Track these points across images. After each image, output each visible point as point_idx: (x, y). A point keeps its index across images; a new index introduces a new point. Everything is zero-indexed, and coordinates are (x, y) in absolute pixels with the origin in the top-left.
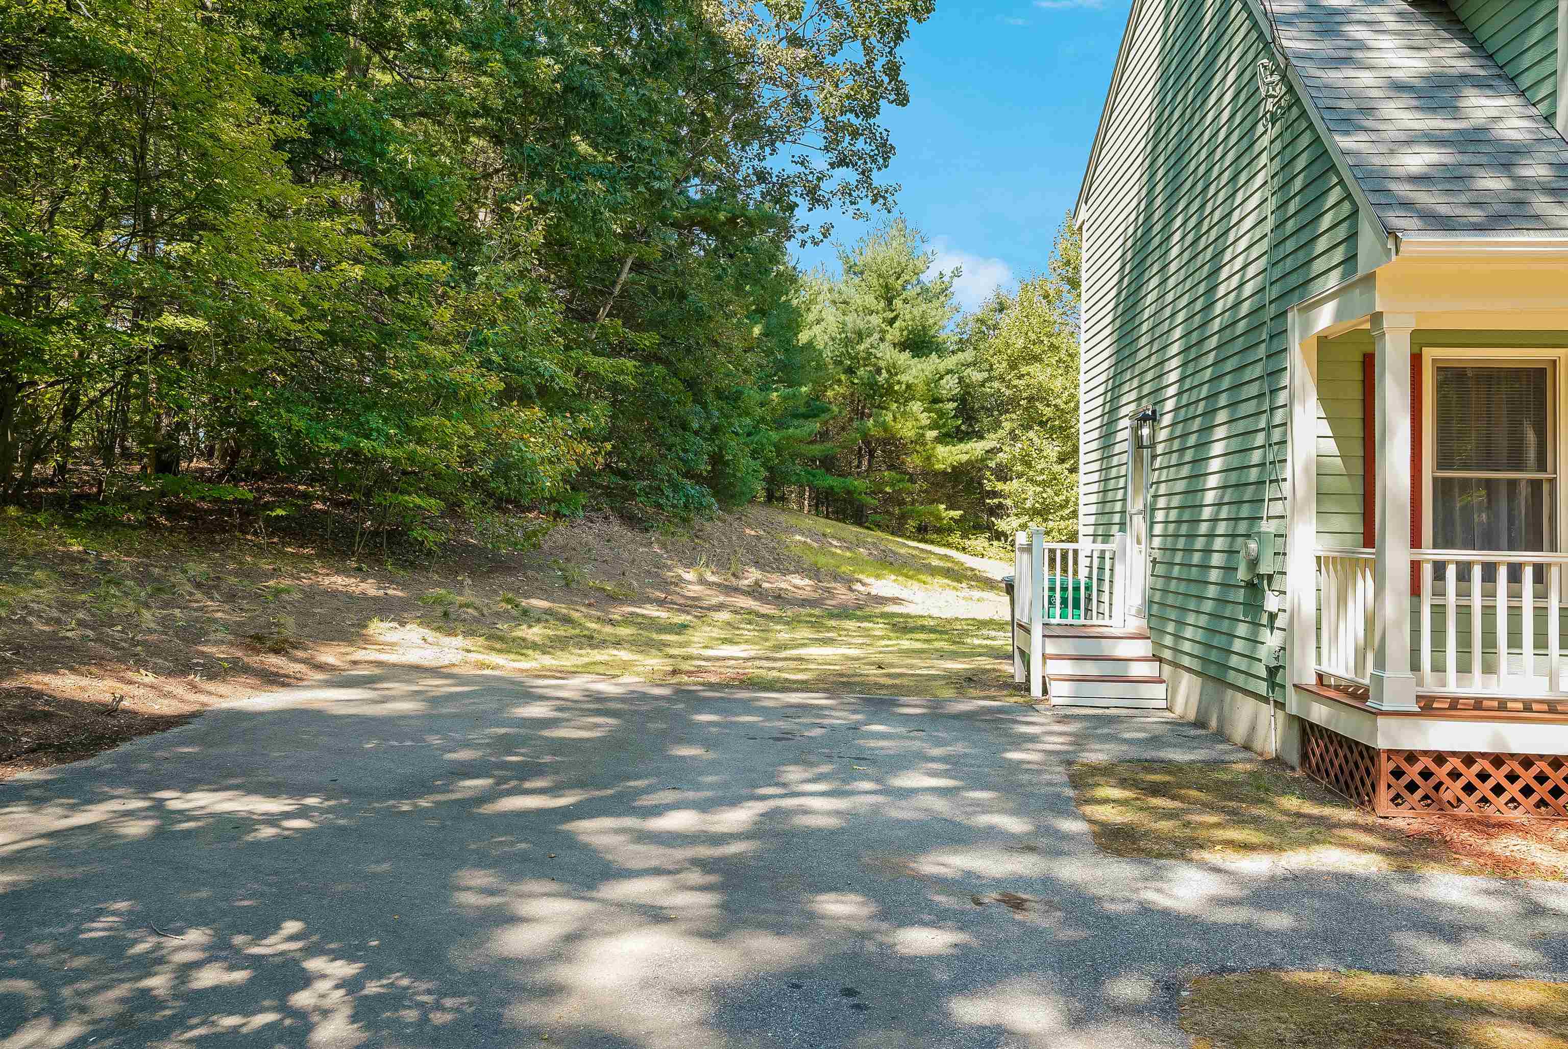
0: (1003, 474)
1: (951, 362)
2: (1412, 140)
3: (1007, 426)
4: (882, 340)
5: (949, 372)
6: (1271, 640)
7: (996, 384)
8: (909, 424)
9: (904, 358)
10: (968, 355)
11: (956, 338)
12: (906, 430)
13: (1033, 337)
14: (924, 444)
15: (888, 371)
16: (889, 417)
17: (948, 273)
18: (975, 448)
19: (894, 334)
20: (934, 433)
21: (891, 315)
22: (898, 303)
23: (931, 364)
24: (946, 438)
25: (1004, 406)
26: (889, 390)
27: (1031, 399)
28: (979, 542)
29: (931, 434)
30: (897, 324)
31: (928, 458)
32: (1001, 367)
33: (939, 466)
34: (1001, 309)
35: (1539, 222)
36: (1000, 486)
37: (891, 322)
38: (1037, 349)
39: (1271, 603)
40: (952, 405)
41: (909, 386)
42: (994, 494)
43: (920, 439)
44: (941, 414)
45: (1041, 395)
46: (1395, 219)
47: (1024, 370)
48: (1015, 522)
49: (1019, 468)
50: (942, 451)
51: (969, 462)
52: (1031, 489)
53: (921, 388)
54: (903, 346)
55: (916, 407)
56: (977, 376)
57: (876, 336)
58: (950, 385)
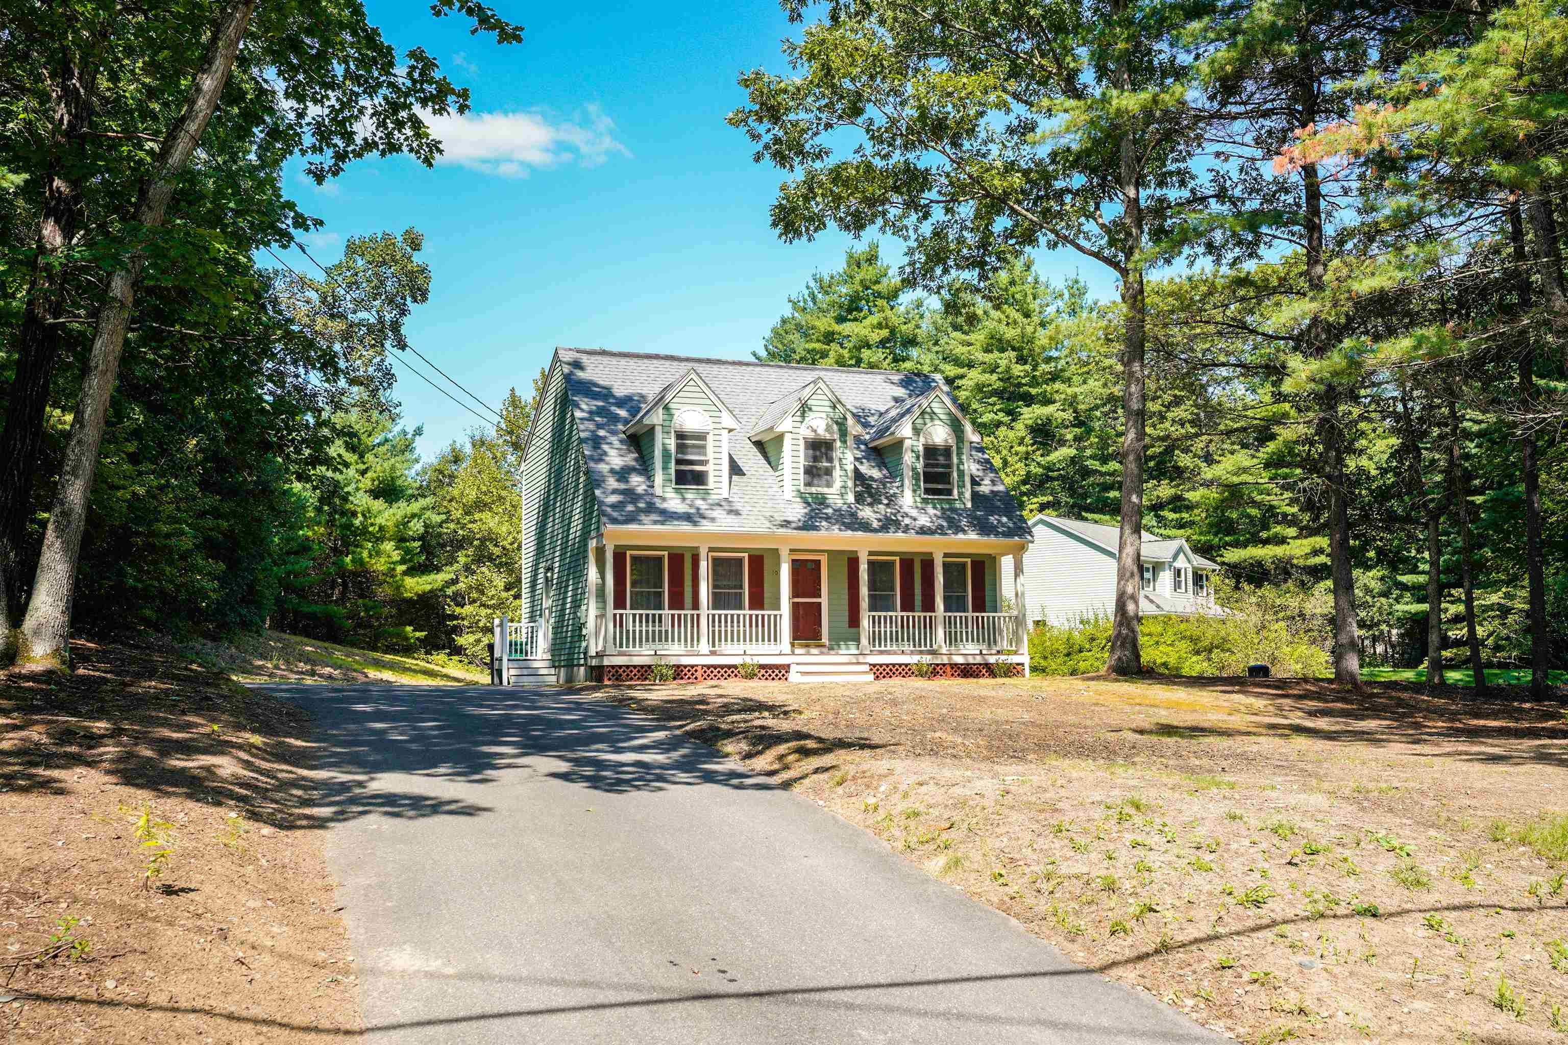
0: (459, 599)
1: (415, 507)
2: (614, 492)
3: (462, 560)
4: (358, 489)
5: (413, 516)
6: (584, 644)
7: (452, 526)
8: (382, 560)
9: (378, 505)
10: (429, 501)
11: (418, 485)
12: (380, 565)
13: (484, 489)
14: (393, 576)
15: (364, 515)
16: (365, 554)
17: (410, 430)
18: (438, 579)
19: (366, 483)
20: (403, 567)
21: (363, 467)
22: (369, 457)
23: (402, 509)
24: (412, 571)
25: (459, 544)
26: (364, 531)
27: (483, 540)
28: (440, 657)
29: (401, 568)
30: (369, 475)
31: (398, 588)
32: (457, 514)
33: (407, 595)
34: (457, 460)
35: (640, 522)
36: (458, 610)
37: (363, 473)
38: (487, 499)
39: (584, 632)
40: (417, 544)
41: (381, 528)
42: (454, 617)
43: (391, 572)
44: (408, 551)
45: (491, 538)
46: (604, 519)
47: (477, 516)
48: (471, 638)
49: (475, 595)
50: (409, 582)
51: (431, 591)
52: (484, 612)
53: (392, 530)
54: (376, 494)
55: (388, 546)
56: (436, 519)
57: (353, 486)
58: (417, 527)
